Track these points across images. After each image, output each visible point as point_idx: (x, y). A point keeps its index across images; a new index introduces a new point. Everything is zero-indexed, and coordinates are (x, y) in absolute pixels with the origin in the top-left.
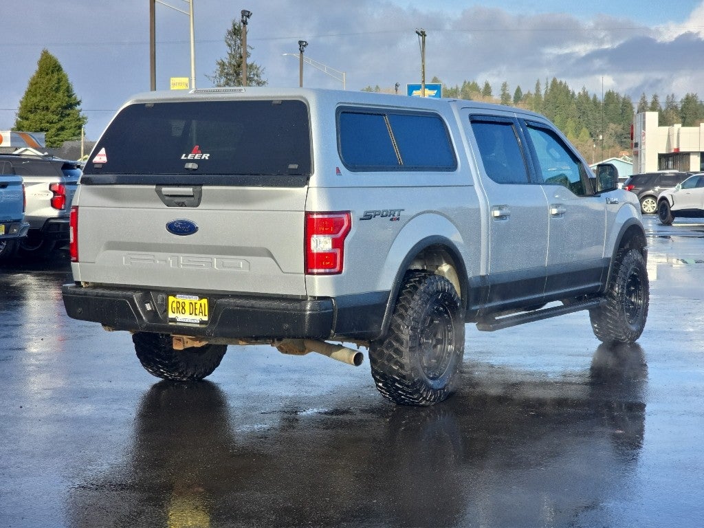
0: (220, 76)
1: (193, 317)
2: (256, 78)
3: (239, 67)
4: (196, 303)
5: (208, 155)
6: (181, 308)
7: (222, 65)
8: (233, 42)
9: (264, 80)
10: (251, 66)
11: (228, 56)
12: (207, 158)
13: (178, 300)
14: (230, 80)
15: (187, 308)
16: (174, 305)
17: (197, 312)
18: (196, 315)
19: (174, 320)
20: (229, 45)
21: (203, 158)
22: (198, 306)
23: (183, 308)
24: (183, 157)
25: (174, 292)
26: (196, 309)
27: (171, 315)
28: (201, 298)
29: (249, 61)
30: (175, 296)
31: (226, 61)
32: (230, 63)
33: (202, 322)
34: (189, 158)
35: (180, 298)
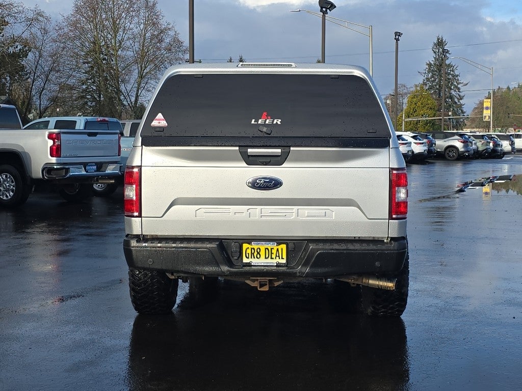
0: (429, 72)
1: (269, 260)
2: (452, 73)
3: (441, 66)
4: (272, 249)
5: (280, 120)
6: (256, 253)
7: (430, 65)
8: (437, 50)
9: (457, 74)
10: (449, 65)
11: (434, 60)
12: (279, 123)
13: (253, 247)
14: (435, 74)
15: (262, 253)
16: (249, 251)
17: (274, 256)
18: (272, 258)
19: (249, 265)
20: (435, 52)
21: (275, 122)
22: (274, 251)
23: (258, 253)
24: (253, 122)
25: (249, 240)
26: (272, 253)
27: (245, 260)
28: (279, 244)
29: (447, 62)
30: (249, 243)
31: (432, 63)
32: (435, 64)
33: (278, 265)
34: (259, 122)
35: (255, 245)
